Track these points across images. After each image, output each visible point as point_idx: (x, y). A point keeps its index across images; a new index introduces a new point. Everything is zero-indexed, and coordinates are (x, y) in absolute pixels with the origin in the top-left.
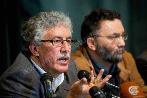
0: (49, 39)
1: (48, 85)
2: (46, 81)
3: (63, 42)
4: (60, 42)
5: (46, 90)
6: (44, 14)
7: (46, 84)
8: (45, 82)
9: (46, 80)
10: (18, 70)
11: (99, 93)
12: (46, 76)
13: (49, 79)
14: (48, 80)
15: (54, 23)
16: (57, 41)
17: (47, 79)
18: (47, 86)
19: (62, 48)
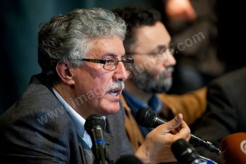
0: (96, 57)
1: (98, 135)
2: (95, 129)
3: (117, 64)
4: (113, 63)
5: (96, 144)
6: (84, 14)
7: (96, 133)
8: (93, 130)
9: (94, 127)
10: (35, 111)
11: (190, 151)
12: (95, 119)
13: (99, 124)
14: (98, 126)
15: (104, 30)
16: (109, 61)
17: (96, 125)
18: (97, 137)
19: (115, 73)
